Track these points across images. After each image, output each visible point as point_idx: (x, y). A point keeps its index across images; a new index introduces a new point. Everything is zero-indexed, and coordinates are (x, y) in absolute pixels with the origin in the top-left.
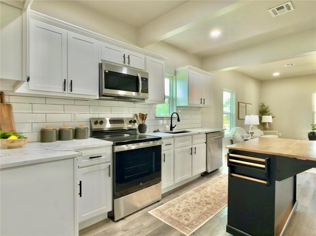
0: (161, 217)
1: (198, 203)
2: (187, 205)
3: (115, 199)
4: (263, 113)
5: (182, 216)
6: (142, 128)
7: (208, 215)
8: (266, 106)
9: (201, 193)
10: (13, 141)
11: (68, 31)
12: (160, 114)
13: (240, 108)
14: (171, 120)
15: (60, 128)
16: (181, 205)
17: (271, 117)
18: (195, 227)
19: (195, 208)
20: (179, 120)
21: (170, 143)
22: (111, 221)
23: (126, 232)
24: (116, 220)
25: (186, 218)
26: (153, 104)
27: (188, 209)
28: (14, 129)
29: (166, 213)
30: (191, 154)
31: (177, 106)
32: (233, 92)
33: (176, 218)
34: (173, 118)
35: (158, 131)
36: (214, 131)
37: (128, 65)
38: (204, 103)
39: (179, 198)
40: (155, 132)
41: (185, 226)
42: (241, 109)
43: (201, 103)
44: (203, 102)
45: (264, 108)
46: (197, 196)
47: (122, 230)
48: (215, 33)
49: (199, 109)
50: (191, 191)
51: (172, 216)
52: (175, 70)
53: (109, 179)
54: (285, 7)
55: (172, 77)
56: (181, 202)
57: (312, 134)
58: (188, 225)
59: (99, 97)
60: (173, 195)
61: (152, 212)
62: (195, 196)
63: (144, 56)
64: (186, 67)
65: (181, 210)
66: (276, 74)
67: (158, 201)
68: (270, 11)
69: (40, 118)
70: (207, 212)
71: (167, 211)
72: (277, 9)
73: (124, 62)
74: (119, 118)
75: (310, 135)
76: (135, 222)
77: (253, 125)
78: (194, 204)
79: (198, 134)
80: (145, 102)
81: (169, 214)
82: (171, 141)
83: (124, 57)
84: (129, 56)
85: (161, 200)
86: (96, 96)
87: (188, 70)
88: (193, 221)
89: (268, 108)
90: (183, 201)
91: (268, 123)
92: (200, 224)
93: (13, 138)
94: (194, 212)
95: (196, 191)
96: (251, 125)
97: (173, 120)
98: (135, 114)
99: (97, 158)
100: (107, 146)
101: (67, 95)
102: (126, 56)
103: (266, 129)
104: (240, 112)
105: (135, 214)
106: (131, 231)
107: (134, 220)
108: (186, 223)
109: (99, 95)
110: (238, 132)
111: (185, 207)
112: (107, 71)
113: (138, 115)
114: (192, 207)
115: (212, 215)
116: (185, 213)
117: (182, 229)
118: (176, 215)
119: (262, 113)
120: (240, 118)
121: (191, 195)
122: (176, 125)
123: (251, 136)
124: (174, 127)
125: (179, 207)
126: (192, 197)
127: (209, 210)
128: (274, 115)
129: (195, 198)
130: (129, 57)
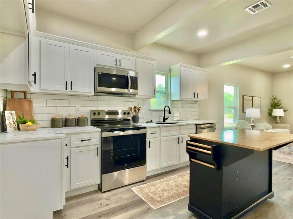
0: (139, 193)
1: (177, 186)
2: (166, 186)
3: (102, 174)
4: (275, 106)
5: (157, 194)
6: (135, 119)
7: (180, 196)
8: (278, 99)
9: (184, 178)
10: (28, 126)
11: (70, 44)
12: (153, 107)
13: (244, 101)
14: (164, 113)
15: (66, 118)
16: (161, 186)
17: (282, 110)
18: (164, 204)
19: (172, 189)
20: (170, 113)
21: (155, 132)
22: (100, 192)
23: (107, 201)
24: (103, 191)
25: (161, 196)
26: (147, 99)
27: (165, 189)
28: (33, 118)
29: (145, 191)
30: (178, 143)
31: (171, 100)
32: (236, 86)
33: (151, 195)
34: (165, 111)
35: (151, 122)
36: (204, 123)
37: (119, 67)
38: (198, 97)
39: (162, 180)
40: (147, 122)
41: (156, 201)
42: (246, 102)
43: (194, 97)
44: (196, 96)
45: (276, 101)
46: (179, 180)
47: (105, 199)
48: (202, 33)
49: (196, 102)
50: (176, 176)
51: (149, 193)
52: (169, 68)
53: (97, 158)
54: (260, 5)
55: (168, 74)
56: (162, 183)
58: (159, 202)
59: (95, 94)
60: (158, 177)
61: (134, 189)
62: (177, 180)
63: (135, 58)
64: (178, 65)
65: (159, 189)
66: (287, 66)
67: (143, 181)
68: (247, 10)
69: (52, 110)
70: (181, 193)
71: (147, 189)
72: (253, 7)
73: (116, 65)
74: (115, 110)
76: (117, 195)
78: (173, 186)
79: (186, 125)
80: (136, 97)
81: (148, 191)
82: (157, 130)
83: (116, 60)
84: (120, 59)
85: (145, 180)
86: (92, 93)
87: (180, 67)
88: (165, 199)
89: (280, 101)
90: (164, 183)
91: (279, 116)
92: (170, 202)
93: (29, 123)
94: (170, 192)
95: (180, 176)
96: (252, 118)
97: (165, 113)
98: (130, 107)
99: (88, 141)
100: (96, 132)
101: (69, 93)
102: (118, 60)
103: (277, 123)
104: (244, 105)
105: (120, 189)
106: (112, 200)
107: (117, 193)
108: (158, 200)
109: (95, 92)
110: (241, 125)
111: (164, 187)
112: (100, 73)
113: (133, 108)
114: (170, 188)
115: (184, 196)
116: (162, 192)
117: (152, 204)
118: (153, 193)
119: (273, 107)
121: (174, 179)
122: (168, 117)
124: (167, 119)
125: (159, 187)
126: (174, 180)
127: (185, 192)
128: (287, 108)
129: (176, 182)
130: (120, 61)
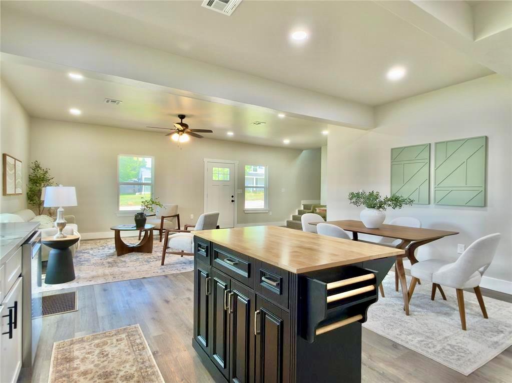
8: (43, 169)
13: (7, 169)
42: (9, 171)
45: (40, 172)
57: (140, 216)
75: (138, 218)
77: (63, 207)
89: (47, 172)
96: (58, 208)
104: (7, 178)
120: (8, 192)
123: (59, 232)
